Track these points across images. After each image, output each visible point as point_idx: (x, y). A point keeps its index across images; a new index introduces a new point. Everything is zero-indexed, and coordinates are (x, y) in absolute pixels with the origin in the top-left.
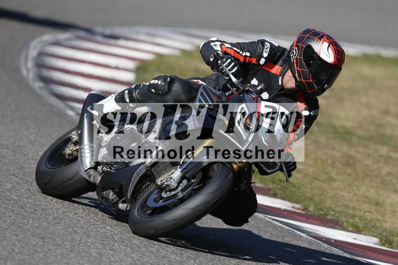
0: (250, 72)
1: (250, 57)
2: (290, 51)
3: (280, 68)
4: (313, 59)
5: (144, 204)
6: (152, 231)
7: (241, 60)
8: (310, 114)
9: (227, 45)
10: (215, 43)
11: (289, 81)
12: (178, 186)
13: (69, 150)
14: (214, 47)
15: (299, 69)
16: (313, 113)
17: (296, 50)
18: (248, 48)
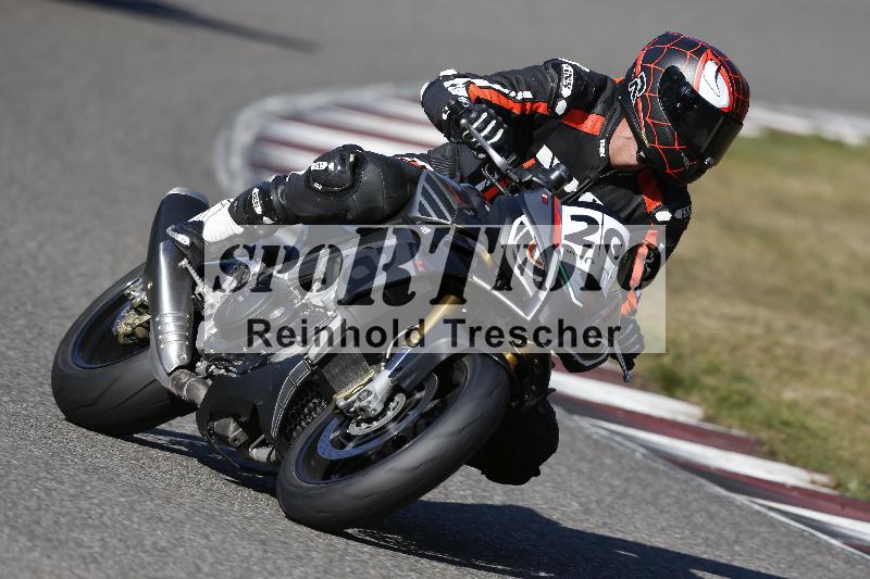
0: (534, 133)
1: (533, 101)
3: (601, 119)
5: (311, 451)
7: (515, 110)
8: (676, 215)
10: (453, 81)
11: (623, 148)
12: (386, 408)
13: (127, 324)
14: (450, 89)
15: (649, 121)
16: (679, 214)
17: (642, 78)
18: (526, 81)
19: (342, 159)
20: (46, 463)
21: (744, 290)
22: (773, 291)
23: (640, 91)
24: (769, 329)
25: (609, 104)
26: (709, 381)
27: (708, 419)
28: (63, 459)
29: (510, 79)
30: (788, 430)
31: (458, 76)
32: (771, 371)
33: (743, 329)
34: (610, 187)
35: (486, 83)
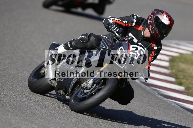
2: (148, 19)
3: (142, 27)
5: (76, 96)
8: (158, 48)
9: (116, 19)
10: (110, 19)
11: (147, 33)
12: (92, 87)
13: (43, 71)
14: (109, 20)
15: (152, 27)
16: (159, 48)
17: (150, 18)
18: (126, 19)
19: (86, 35)
20: (75, 123)
23: (150, 21)
25: (144, 24)
28: (79, 122)
29: (123, 19)
31: (112, 18)
34: (144, 42)
35: (117, 19)
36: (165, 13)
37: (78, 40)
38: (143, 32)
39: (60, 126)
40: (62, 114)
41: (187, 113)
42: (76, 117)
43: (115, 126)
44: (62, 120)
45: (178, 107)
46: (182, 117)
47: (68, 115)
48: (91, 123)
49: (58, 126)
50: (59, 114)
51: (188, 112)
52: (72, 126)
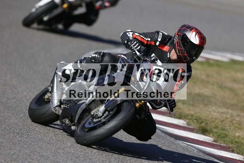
0: (151, 50)
1: (150, 41)
2: (174, 37)
3: (169, 47)
4: (187, 42)
5: (84, 126)
6: (85, 142)
7: (145, 43)
10: (129, 33)
11: (173, 55)
12: (103, 115)
13: (47, 96)
14: (128, 35)
15: (179, 48)
16: (188, 74)
17: (177, 36)
18: (149, 36)
19: (99, 53)
20: (29, 154)
21: (225, 104)
22: (233, 105)
24: (232, 116)
25: (171, 44)
26: (215, 130)
27: (215, 141)
28: (34, 153)
30: (238, 144)
32: (233, 127)
33: (225, 116)
35: (138, 34)
36: (194, 29)
37: (90, 60)
38: (169, 53)
39: (10, 158)
40: (13, 143)
41: (169, 139)
42: (30, 146)
43: (80, 157)
44: (13, 150)
45: (158, 132)
46: (163, 145)
47: (21, 144)
48: (49, 154)
49: (7, 159)
50: (9, 143)
51: (172, 138)
52: (26, 158)
